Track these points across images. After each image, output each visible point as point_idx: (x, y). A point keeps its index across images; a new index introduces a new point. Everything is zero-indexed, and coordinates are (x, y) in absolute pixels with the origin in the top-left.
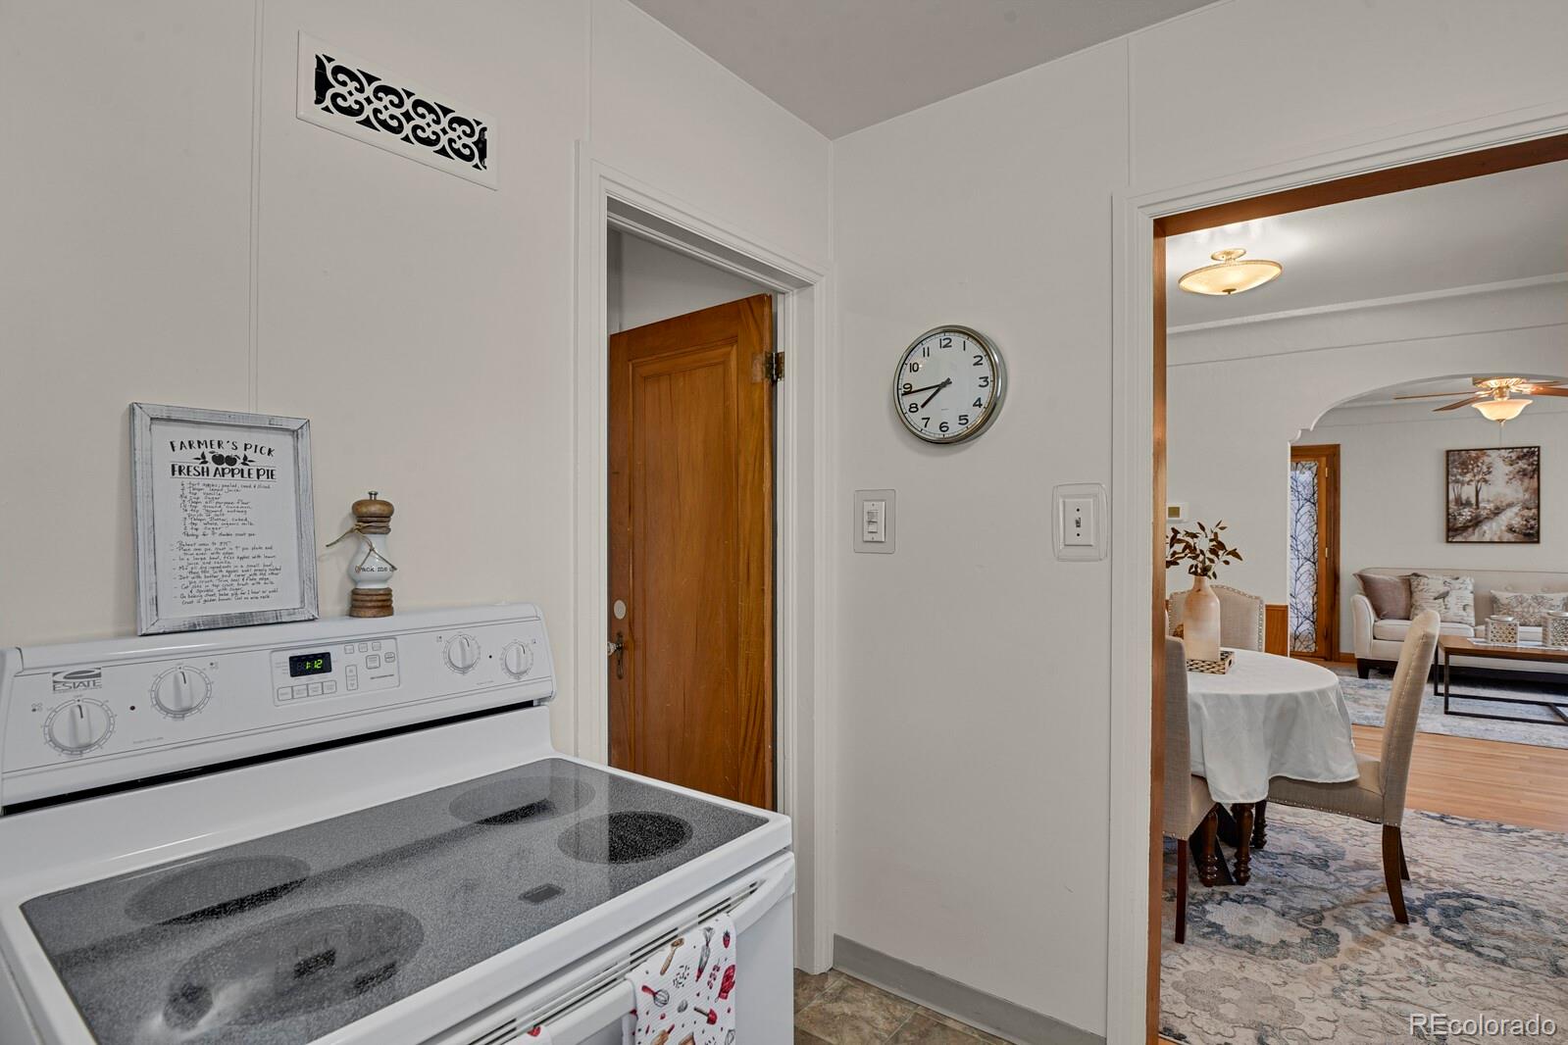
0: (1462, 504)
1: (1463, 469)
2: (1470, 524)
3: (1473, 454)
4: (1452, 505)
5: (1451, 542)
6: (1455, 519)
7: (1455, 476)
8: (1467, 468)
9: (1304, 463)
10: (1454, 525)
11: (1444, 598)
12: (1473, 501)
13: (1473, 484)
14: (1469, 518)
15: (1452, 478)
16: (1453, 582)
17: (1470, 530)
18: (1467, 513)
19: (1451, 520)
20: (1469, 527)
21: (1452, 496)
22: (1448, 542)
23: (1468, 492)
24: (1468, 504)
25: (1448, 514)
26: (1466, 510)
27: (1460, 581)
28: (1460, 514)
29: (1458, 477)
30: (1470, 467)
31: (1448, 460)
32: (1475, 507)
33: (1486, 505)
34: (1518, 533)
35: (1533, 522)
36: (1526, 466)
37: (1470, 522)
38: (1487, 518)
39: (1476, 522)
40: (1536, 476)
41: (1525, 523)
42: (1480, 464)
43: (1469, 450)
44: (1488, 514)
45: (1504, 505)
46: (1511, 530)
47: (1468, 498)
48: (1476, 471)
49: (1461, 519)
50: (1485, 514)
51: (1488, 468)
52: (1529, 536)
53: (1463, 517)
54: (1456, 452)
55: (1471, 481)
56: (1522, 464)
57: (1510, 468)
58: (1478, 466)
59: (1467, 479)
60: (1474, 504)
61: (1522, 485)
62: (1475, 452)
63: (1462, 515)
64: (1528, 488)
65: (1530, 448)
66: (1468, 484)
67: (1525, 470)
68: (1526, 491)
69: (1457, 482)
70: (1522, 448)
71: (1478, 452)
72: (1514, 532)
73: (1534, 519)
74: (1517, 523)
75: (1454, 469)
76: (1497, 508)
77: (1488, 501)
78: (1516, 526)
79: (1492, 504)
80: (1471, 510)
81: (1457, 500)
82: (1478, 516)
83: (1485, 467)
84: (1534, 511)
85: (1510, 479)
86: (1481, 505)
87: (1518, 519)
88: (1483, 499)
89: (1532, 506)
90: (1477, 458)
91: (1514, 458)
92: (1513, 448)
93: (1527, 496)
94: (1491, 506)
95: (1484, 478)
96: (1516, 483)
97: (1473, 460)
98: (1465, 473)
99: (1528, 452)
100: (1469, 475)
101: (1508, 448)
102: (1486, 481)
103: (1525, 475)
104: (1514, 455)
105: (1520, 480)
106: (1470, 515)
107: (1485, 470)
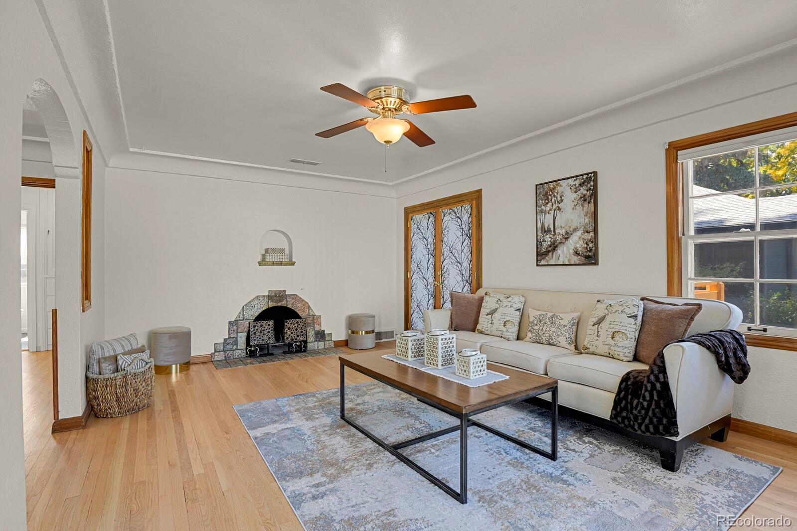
0: (545, 232)
1: (545, 200)
2: (550, 249)
3: (551, 185)
4: (539, 231)
5: (540, 265)
6: (541, 245)
7: (541, 207)
8: (548, 198)
9: (464, 206)
10: (541, 249)
11: (492, 314)
12: (552, 229)
13: (551, 212)
14: (549, 243)
15: (539, 209)
16: (504, 300)
17: (550, 254)
18: (548, 238)
19: (539, 246)
20: (549, 251)
21: (539, 225)
22: (538, 265)
23: (548, 220)
24: (549, 231)
25: (537, 241)
26: (548, 236)
27: (509, 299)
28: (544, 241)
29: (543, 207)
30: (550, 197)
31: (536, 193)
32: (553, 233)
33: (560, 231)
34: (581, 256)
35: (591, 245)
36: (585, 192)
37: (550, 247)
38: (561, 243)
39: (554, 247)
40: (592, 200)
41: (585, 246)
42: (556, 194)
43: (547, 183)
44: (561, 239)
45: (571, 229)
46: (577, 253)
47: (549, 226)
48: (553, 201)
49: (545, 245)
50: (559, 239)
51: (561, 197)
52: (590, 257)
53: (546, 243)
54: (541, 186)
55: (550, 210)
56: (583, 190)
57: (575, 195)
58: (554, 196)
59: (548, 209)
60: (553, 231)
61: (583, 210)
62: (552, 184)
63: (546, 241)
64: (587, 212)
65: (588, 174)
66: (549, 213)
67: (584, 196)
68: (586, 215)
69: (542, 212)
70: (582, 175)
71: (554, 183)
72: (579, 254)
73: (592, 242)
74: (581, 246)
75: (540, 201)
76: (567, 233)
77: (561, 227)
78: (580, 249)
79: (564, 230)
80: (551, 236)
81: (543, 227)
82: (555, 241)
83: (559, 196)
84: (592, 234)
85: (575, 206)
86: (557, 231)
87: (581, 242)
88: (558, 225)
89: (591, 229)
90: (554, 189)
91: (577, 185)
92: (576, 176)
93: (587, 221)
94: (563, 232)
95: (558, 207)
96: (579, 208)
97: (551, 191)
98: (547, 203)
99: (587, 178)
100: (549, 205)
101: (574, 177)
102: (559, 209)
103: (585, 200)
104: (577, 183)
105: (582, 205)
106: (550, 241)
107: (559, 199)
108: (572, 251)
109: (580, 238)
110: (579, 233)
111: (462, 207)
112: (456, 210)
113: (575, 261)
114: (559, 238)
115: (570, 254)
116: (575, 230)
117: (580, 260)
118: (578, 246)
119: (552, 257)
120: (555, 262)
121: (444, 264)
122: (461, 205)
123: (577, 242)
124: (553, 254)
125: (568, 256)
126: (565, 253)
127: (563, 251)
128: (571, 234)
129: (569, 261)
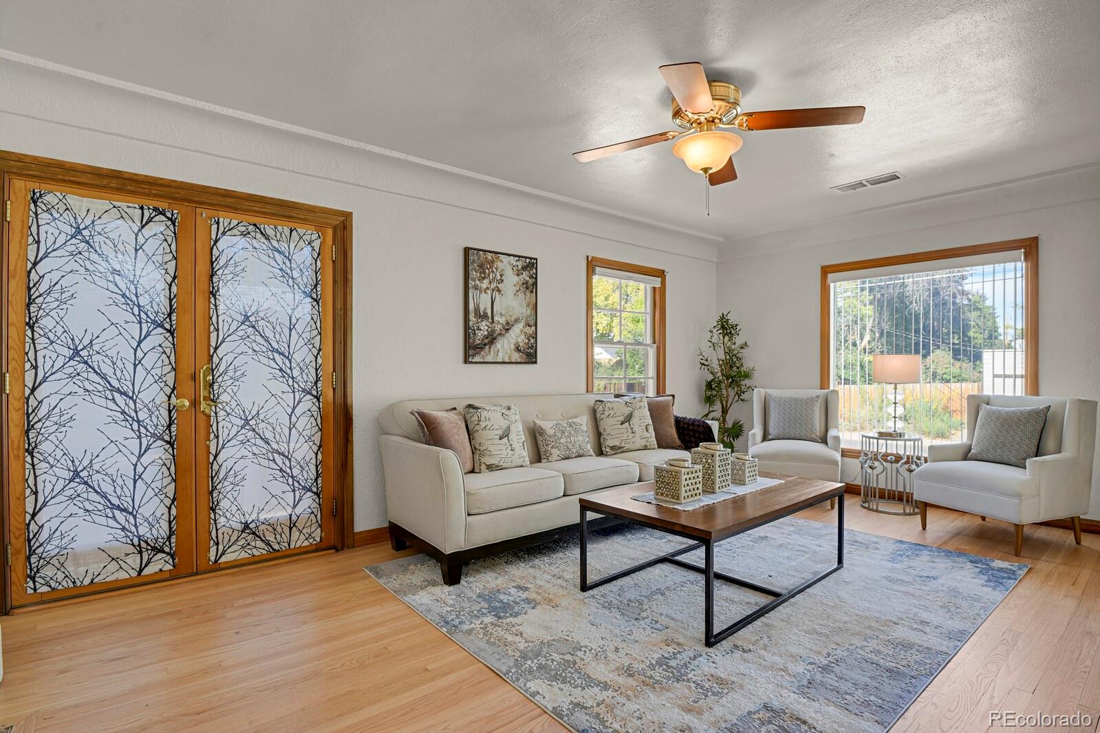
0: (480, 316)
1: (480, 273)
2: (487, 341)
3: (489, 256)
4: (472, 316)
5: (471, 363)
6: (475, 334)
7: (475, 281)
8: (484, 273)
9: (301, 231)
10: (474, 340)
11: (509, 435)
12: (490, 314)
13: (489, 292)
14: (486, 333)
15: (471, 283)
16: (508, 413)
17: (487, 347)
18: (484, 327)
19: (469, 335)
20: (485, 345)
21: (471, 306)
22: (466, 362)
23: (485, 302)
24: (485, 316)
25: (467, 328)
26: (484, 323)
27: (512, 411)
28: (477, 329)
29: (477, 282)
30: (487, 271)
31: (466, 260)
32: (490, 320)
33: (500, 319)
34: (523, 353)
35: (532, 341)
36: (528, 279)
37: (487, 338)
38: (500, 334)
39: (491, 339)
40: (534, 290)
41: (527, 341)
42: (494, 270)
43: (485, 251)
44: (501, 330)
45: (513, 319)
46: (518, 349)
47: (485, 309)
48: (491, 277)
49: (480, 334)
50: (498, 330)
51: (501, 276)
52: (530, 355)
53: (482, 332)
54: (476, 251)
55: (487, 288)
56: (525, 275)
57: (516, 279)
58: (493, 271)
59: (484, 286)
60: (490, 317)
61: (525, 298)
62: (491, 254)
63: (481, 330)
64: (529, 302)
65: (531, 258)
66: (485, 293)
67: (527, 282)
68: (528, 306)
69: (476, 289)
70: (526, 258)
71: (493, 255)
72: (520, 351)
73: (533, 338)
74: (522, 340)
75: (474, 272)
76: (508, 323)
77: (501, 314)
78: (521, 344)
79: (504, 319)
80: (488, 323)
81: (477, 310)
82: (493, 331)
83: (498, 274)
84: (533, 328)
85: (517, 291)
86: (496, 318)
87: (523, 337)
88: (497, 312)
89: (532, 322)
90: (492, 262)
91: (520, 267)
92: (519, 257)
93: (529, 312)
94: (503, 320)
95: (497, 287)
96: (521, 295)
97: (489, 264)
98: (484, 278)
99: (529, 263)
100: (486, 281)
101: (516, 256)
102: (499, 291)
103: (527, 288)
104: (520, 264)
105: (524, 293)
106: (487, 330)
107: (499, 277)
108: (513, 347)
109: (521, 331)
110: (521, 325)
111: (291, 231)
112: (270, 232)
113: (516, 359)
114: (498, 328)
115: (510, 349)
116: (517, 321)
117: (521, 357)
118: (520, 340)
119: (490, 351)
120: (493, 359)
121: (220, 352)
122: (293, 225)
123: (517, 335)
124: (490, 348)
125: (509, 352)
126: (504, 347)
127: (503, 346)
128: (513, 325)
129: (509, 358)
